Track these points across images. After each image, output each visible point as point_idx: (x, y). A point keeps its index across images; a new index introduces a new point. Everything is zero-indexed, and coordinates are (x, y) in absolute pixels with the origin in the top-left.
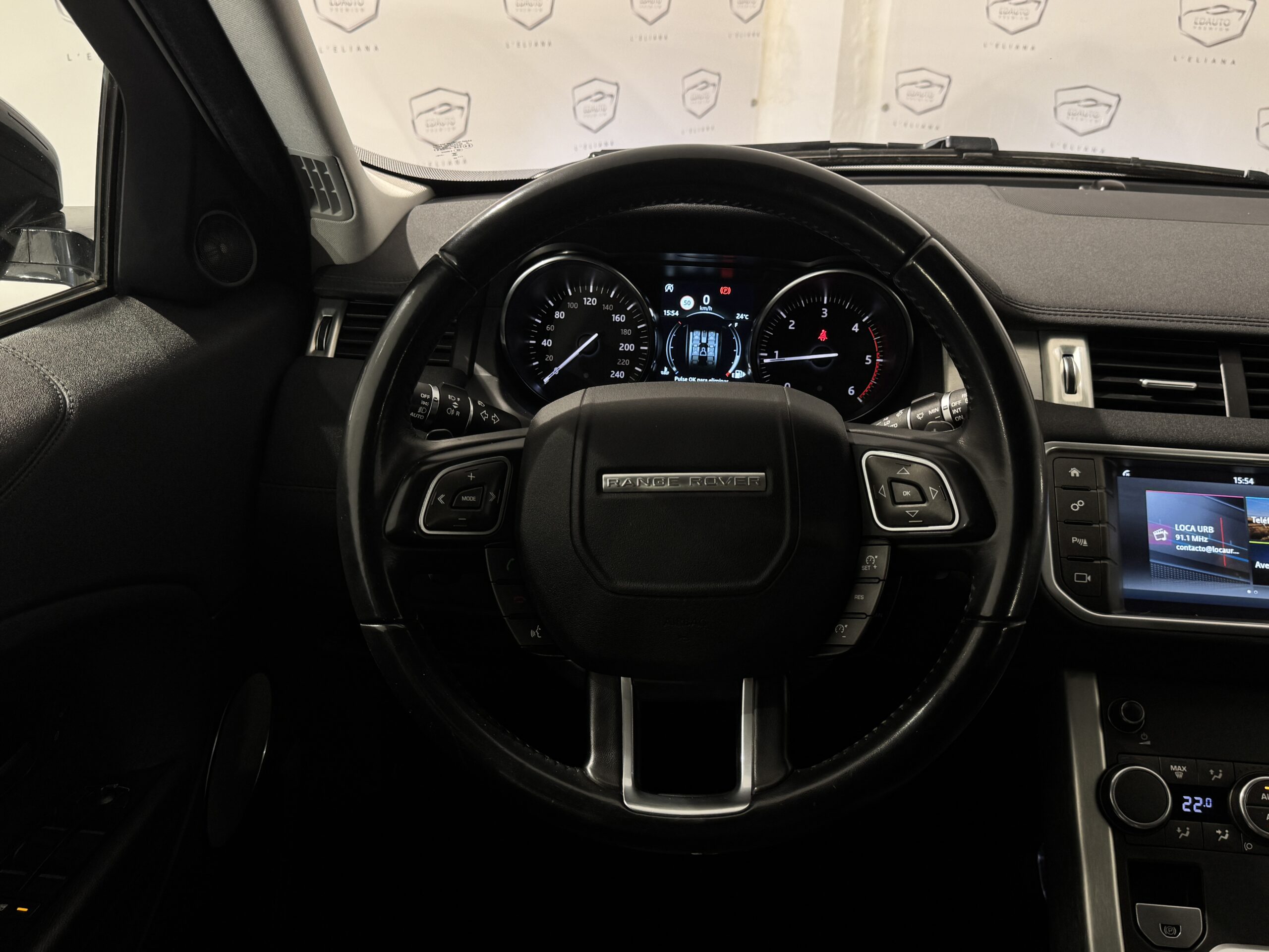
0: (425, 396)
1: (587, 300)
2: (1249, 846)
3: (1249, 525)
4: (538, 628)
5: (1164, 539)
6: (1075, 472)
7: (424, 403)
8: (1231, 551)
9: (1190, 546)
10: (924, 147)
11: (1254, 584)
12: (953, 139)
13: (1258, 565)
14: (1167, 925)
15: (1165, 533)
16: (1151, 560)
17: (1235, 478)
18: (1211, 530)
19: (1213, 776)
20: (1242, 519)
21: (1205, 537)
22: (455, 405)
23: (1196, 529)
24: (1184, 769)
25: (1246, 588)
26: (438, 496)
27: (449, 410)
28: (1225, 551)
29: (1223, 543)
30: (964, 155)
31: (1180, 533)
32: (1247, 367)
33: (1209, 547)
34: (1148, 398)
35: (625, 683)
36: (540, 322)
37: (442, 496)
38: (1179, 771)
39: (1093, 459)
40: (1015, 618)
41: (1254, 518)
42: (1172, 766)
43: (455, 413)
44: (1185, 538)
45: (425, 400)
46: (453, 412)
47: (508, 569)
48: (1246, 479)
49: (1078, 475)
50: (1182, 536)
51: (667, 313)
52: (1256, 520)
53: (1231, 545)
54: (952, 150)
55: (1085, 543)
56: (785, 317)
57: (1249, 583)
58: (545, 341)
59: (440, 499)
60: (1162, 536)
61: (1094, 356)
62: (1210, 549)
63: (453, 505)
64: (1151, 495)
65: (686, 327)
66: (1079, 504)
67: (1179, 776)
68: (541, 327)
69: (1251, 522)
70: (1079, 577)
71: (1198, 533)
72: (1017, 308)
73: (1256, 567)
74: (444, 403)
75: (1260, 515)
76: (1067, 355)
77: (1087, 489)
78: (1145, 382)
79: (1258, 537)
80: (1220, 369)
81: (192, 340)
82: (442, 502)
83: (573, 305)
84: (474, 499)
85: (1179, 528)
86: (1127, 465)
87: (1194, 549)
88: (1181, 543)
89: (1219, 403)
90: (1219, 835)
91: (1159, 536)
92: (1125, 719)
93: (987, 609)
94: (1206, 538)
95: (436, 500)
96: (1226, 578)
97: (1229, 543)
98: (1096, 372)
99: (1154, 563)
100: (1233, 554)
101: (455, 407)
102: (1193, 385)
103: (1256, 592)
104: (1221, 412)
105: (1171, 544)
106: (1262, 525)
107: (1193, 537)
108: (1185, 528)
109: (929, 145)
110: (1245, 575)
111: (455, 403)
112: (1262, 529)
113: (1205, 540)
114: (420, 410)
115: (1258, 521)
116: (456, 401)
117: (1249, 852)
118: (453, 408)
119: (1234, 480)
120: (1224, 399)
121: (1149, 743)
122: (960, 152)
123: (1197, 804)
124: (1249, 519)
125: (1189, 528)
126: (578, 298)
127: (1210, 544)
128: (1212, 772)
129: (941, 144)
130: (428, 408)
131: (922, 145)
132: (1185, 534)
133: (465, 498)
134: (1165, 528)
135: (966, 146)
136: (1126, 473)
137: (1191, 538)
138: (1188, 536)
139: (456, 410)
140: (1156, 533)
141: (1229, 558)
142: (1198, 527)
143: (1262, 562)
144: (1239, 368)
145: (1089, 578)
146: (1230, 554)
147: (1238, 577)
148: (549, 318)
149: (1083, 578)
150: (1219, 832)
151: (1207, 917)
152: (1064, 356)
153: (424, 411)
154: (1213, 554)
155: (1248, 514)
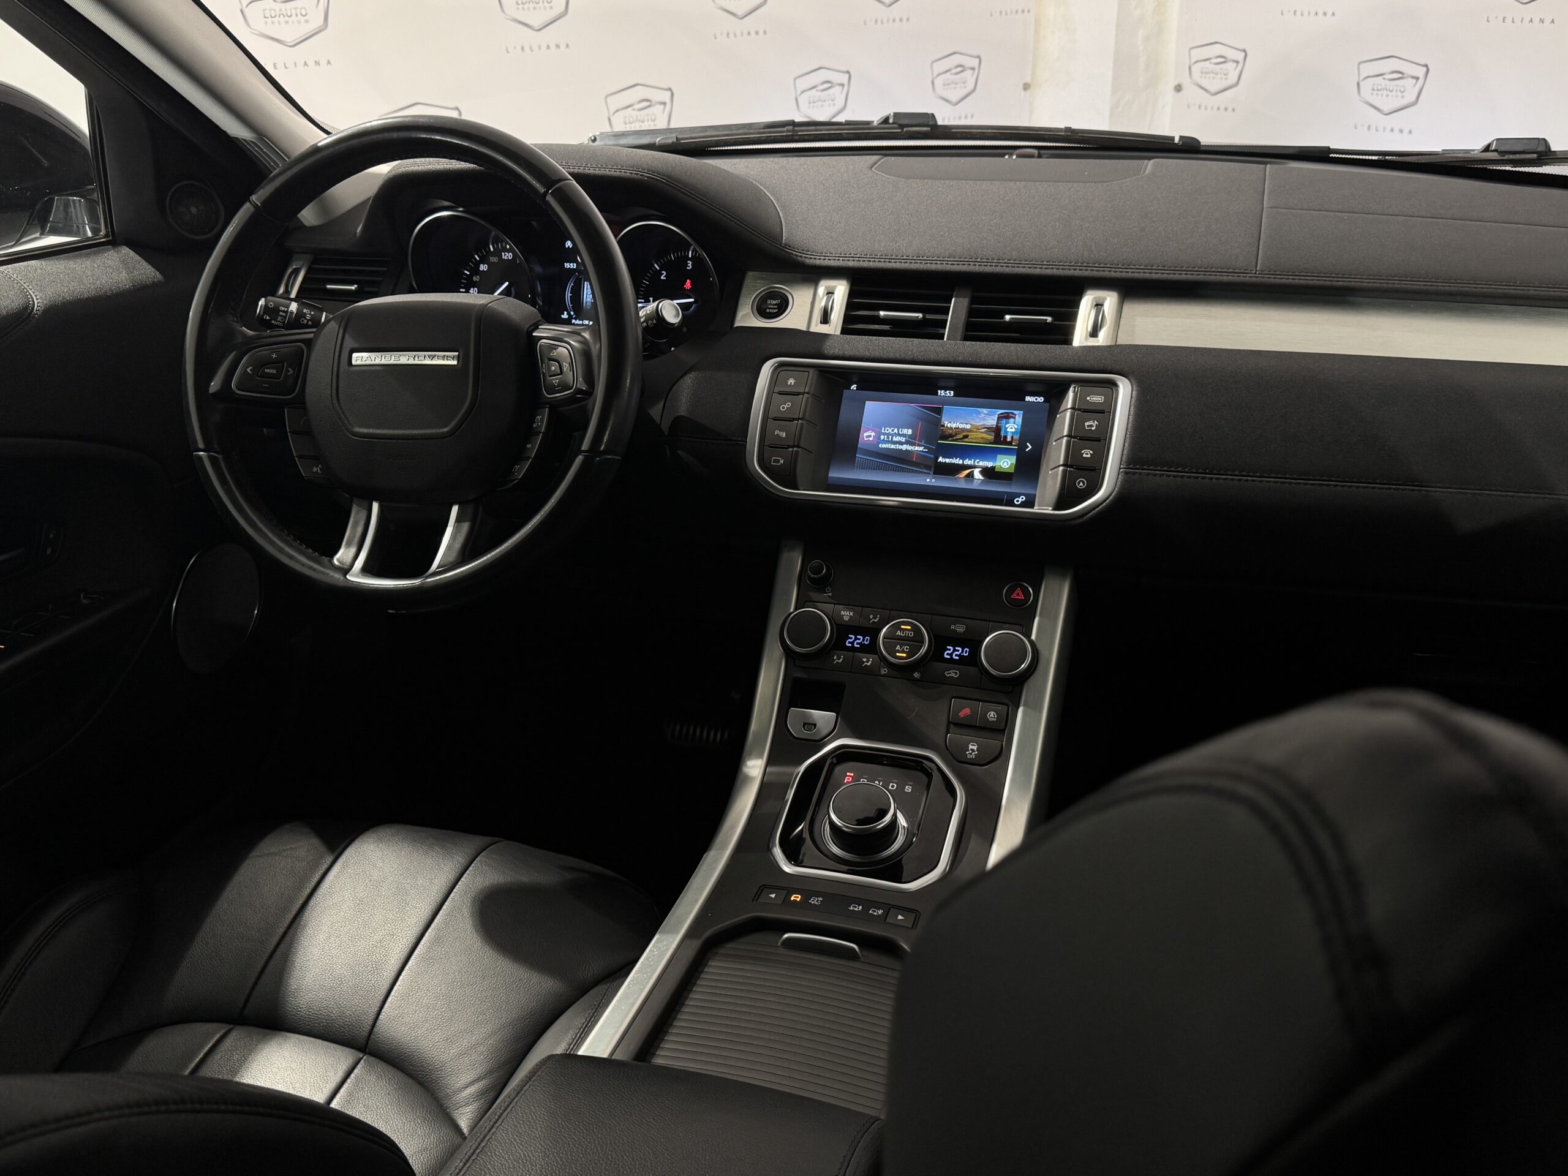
0: (283, 309)
1: (505, 255)
2: (885, 671)
3: (941, 428)
4: (320, 466)
5: (871, 439)
6: (791, 381)
7: (281, 313)
8: (921, 449)
9: (890, 445)
10: (875, 123)
11: (934, 474)
12: (896, 115)
13: (941, 459)
14: (808, 724)
15: (873, 434)
16: (857, 455)
17: (939, 391)
18: (910, 432)
19: (871, 619)
20: (938, 423)
21: (904, 437)
22: (308, 317)
23: (898, 431)
24: (851, 614)
25: (924, 478)
26: (247, 367)
27: (303, 321)
28: (917, 448)
29: (917, 442)
30: (905, 129)
31: (884, 434)
32: (973, 301)
33: (905, 445)
34: (887, 327)
35: (375, 506)
36: (468, 273)
37: (251, 368)
38: (846, 615)
39: (808, 372)
40: (605, 452)
41: (946, 423)
42: (842, 612)
43: (308, 322)
44: (888, 438)
45: (283, 311)
46: (305, 321)
47: (302, 423)
48: (948, 392)
49: (793, 384)
50: (886, 437)
51: (567, 265)
52: (948, 424)
53: (923, 444)
54: (896, 126)
55: (784, 435)
56: (658, 268)
57: (929, 474)
58: (472, 289)
59: (248, 370)
60: (870, 436)
61: (852, 294)
62: (904, 447)
63: (259, 374)
64: (869, 405)
65: (581, 278)
66: (788, 405)
67: (846, 619)
68: (470, 277)
69: (943, 426)
70: (775, 461)
71: (899, 435)
72: (792, 254)
73: (939, 461)
74: (300, 314)
75: (950, 421)
76: (830, 293)
77: (798, 394)
78: (882, 313)
79: (945, 438)
80: (950, 303)
81: (158, 276)
82: (250, 372)
83: (493, 259)
84: (275, 372)
85: (884, 430)
86: (855, 379)
87: (893, 447)
88: (884, 442)
89: (941, 331)
90: (864, 662)
91: (867, 437)
92: (812, 576)
93: (585, 446)
94: (904, 439)
95: (246, 370)
96: (913, 470)
97: (922, 442)
98: (850, 306)
99: (859, 457)
100: (922, 451)
101: (308, 318)
102: (920, 315)
103: (934, 480)
104: (941, 337)
105: (875, 443)
106: (951, 428)
107: (894, 437)
108: (890, 431)
109: (879, 122)
110: (928, 467)
111: (309, 315)
112: (951, 431)
113: (903, 440)
114: (279, 319)
115: (949, 425)
116: (310, 314)
117: (884, 676)
118: (306, 319)
119: (938, 393)
120: (945, 328)
121: (830, 594)
122: (902, 126)
123: (858, 641)
124: (942, 424)
125: (893, 431)
126: (498, 253)
127: (906, 443)
128: (871, 616)
129: (886, 120)
130: (285, 317)
131: (873, 122)
132: (888, 435)
133: (268, 371)
134: (873, 431)
135: (906, 122)
136: (854, 387)
137: (892, 438)
138: (890, 437)
139: (308, 320)
140: (865, 434)
141: (918, 453)
142: (900, 430)
143: (944, 457)
144: (965, 302)
145: (782, 462)
146: (921, 451)
147: (922, 469)
148: (475, 271)
149: (778, 461)
150: (865, 660)
151: (839, 720)
152: (828, 293)
153: (282, 319)
154: (907, 451)
155: (943, 419)
